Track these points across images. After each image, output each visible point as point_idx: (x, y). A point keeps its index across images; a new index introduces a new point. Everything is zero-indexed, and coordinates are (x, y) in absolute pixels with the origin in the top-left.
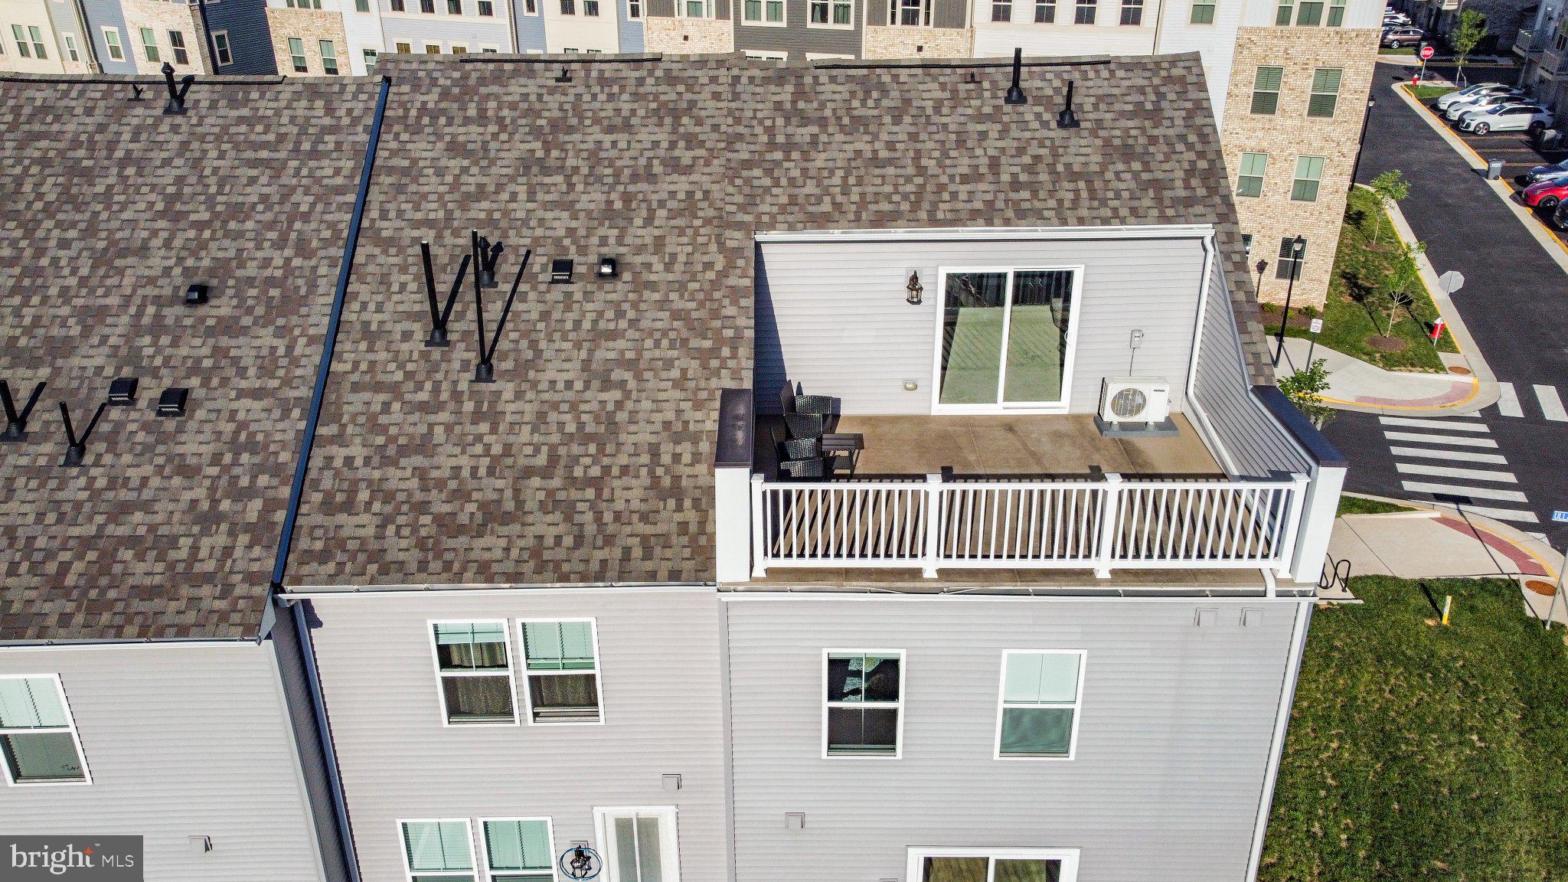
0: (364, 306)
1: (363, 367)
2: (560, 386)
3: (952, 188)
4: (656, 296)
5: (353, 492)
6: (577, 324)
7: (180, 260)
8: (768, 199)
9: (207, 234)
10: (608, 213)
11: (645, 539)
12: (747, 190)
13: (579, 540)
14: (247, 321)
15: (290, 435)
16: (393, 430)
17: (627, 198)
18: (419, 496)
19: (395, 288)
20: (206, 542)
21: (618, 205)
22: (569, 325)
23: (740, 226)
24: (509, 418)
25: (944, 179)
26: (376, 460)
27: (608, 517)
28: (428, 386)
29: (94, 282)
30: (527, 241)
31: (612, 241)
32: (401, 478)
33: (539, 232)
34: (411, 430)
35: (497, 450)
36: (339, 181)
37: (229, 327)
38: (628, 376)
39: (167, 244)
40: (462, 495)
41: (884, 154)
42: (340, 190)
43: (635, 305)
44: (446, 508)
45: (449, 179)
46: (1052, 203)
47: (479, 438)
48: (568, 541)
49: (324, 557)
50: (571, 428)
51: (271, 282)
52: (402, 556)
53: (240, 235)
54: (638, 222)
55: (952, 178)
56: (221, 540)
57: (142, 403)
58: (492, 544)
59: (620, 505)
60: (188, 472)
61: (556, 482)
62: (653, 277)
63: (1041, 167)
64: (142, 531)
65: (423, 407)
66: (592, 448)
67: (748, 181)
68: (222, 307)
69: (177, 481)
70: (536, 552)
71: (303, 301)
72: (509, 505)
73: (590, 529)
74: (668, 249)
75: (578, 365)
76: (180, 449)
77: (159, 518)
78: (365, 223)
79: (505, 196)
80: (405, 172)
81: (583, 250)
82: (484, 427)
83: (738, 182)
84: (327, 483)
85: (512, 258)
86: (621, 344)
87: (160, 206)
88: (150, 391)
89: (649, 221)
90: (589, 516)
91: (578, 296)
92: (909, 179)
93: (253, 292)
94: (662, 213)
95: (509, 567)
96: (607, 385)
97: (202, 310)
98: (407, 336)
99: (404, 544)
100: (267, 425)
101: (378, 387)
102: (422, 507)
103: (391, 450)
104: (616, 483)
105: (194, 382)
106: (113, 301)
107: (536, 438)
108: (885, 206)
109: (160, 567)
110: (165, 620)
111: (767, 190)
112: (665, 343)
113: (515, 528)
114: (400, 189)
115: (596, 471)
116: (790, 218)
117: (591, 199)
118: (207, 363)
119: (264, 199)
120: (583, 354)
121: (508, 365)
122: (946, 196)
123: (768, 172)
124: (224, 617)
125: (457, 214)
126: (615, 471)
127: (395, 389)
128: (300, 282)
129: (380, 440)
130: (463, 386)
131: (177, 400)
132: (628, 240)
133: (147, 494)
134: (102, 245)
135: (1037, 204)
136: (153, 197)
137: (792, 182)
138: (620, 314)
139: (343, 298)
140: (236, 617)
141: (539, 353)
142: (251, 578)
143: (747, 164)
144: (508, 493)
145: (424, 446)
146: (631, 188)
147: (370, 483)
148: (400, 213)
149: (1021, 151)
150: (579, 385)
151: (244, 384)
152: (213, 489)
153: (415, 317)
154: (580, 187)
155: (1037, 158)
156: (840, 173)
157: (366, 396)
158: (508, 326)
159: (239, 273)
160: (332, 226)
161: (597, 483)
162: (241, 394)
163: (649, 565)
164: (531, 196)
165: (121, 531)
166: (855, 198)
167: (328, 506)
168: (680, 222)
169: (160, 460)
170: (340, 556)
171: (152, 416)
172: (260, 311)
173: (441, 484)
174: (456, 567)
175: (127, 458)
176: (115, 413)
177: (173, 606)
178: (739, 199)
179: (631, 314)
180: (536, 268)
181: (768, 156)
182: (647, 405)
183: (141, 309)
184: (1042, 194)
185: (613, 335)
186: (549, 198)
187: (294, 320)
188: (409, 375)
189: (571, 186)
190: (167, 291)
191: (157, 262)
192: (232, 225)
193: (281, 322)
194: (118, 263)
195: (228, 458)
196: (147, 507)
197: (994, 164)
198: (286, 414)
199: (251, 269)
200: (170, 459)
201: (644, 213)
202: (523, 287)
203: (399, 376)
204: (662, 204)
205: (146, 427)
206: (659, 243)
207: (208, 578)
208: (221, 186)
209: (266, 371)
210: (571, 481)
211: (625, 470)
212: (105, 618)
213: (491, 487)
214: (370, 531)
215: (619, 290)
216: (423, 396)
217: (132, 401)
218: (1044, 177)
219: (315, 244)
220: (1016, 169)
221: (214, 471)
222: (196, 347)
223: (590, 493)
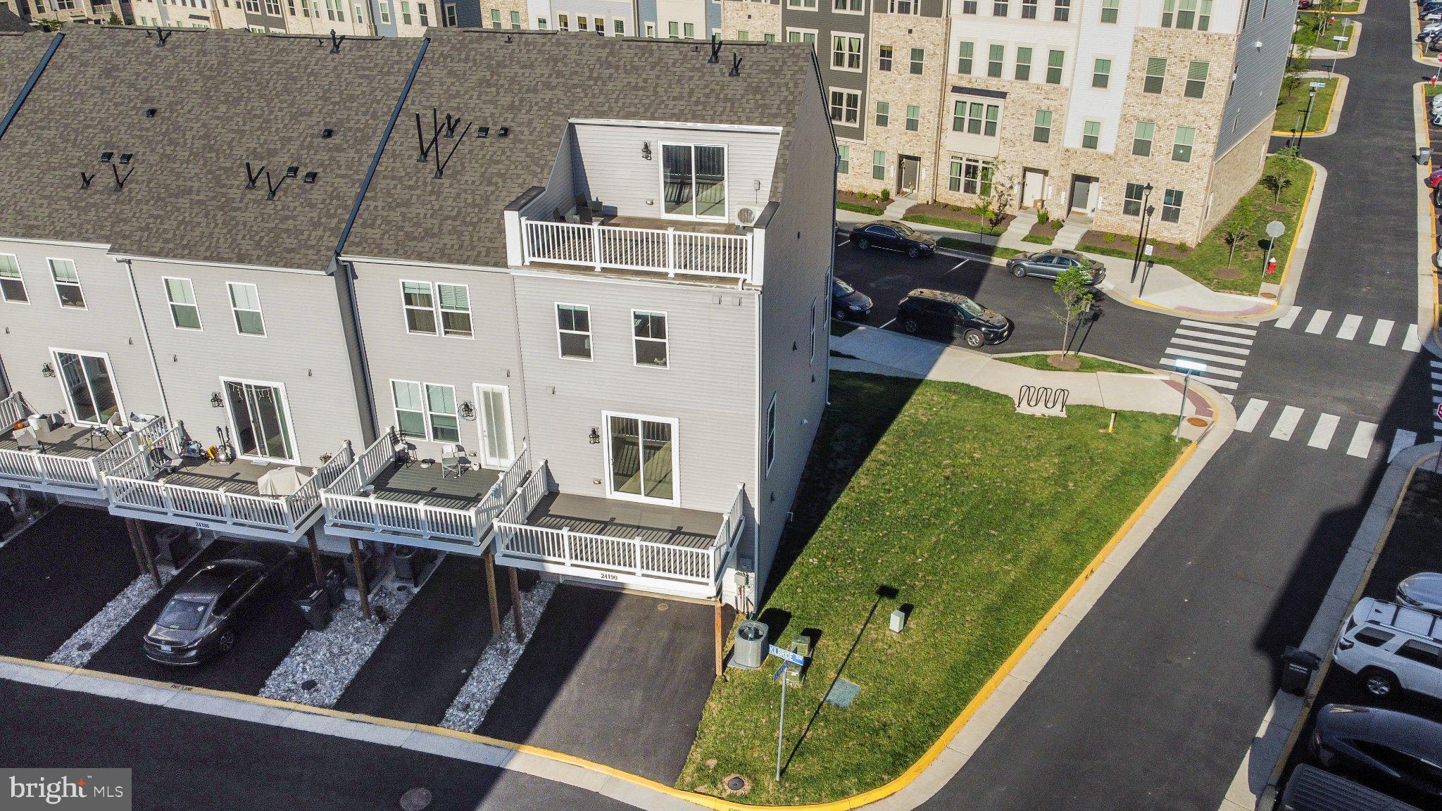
0: (396, 142)
1: (389, 169)
2: (470, 182)
3: (667, 103)
4: (522, 146)
5: (374, 220)
6: (484, 156)
7: (324, 118)
8: (580, 103)
9: (337, 107)
10: (511, 107)
11: (488, 249)
12: (571, 98)
13: (461, 247)
14: (345, 146)
15: (353, 194)
16: (396, 196)
17: (522, 100)
18: (400, 224)
19: (410, 136)
20: (314, 233)
21: (517, 103)
22: (480, 157)
23: (562, 115)
24: (444, 194)
25: (665, 98)
26: (387, 208)
27: (475, 239)
28: (414, 178)
29: (289, 126)
30: (472, 118)
31: (509, 120)
32: (395, 216)
33: (478, 114)
34: (403, 196)
35: (436, 207)
36: (396, 86)
37: (338, 148)
38: (499, 180)
39: (320, 112)
40: (418, 225)
41: (641, 84)
42: (395, 90)
43: (511, 150)
44: (411, 229)
45: (445, 88)
46: (711, 112)
47: (430, 202)
48: (456, 247)
49: (358, 244)
50: (470, 201)
51: (358, 130)
52: (389, 247)
53: (350, 109)
54: (524, 111)
55: (669, 97)
56: (320, 233)
57: (299, 177)
58: (425, 245)
59: (481, 234)
60: (312, 205)
61: (458, 223)
62: (523, 138)
63: (713, 95)
64: (291, 227)
65: (411, 188)
66: (476, 210)
67: (573, 94)
68: (336, 139)
69: (307, 209)
70: (442, 250)
71: (369, 139)
72: (436, 231)
73: (467, 243)
74: (534, 125)
75: (478, 174)
76: (310, 197)
77: (299, 223)
78: (404, 106)
79: (467, 97)
80: (427, 83)
81: (495, 124)
82: (433, 198)
83: (569, 94)
84: (366, 215)
85: (463, 125)
86: (500, 166)
87: (321, 95)
88: (302, 173)
89: (528, 112)
90: (468, 238)
91: (487, 144)
92: (648, 97)
93: (350, 134)
94: (536, 108)
95: (430, 255)
96: (490, 183)
97: (329, 140)
98: (410, 157)
99: (391, 242)
100: (345, 189)
101: (393, 178)
102: (400, 228)
103: (394, 205)
104: (483, 225)
105: (320, 170)
106: (295, 135)
107: (454, 204)
108: (632, 109)
109: (296, 241)
110: (294, 261)
111: (581, 99)
112: (520, 167)
113: (436, 240)
114: (422, 91)
115: (475, 220)
116: (587, 112)
117: (505, 100)
118: (327, 162)
119: (363, 93)
120: (483, 170)
121: (449, 172)
122: (663, 106)
123: (584, 90)
124: (315, 262)
125: (444, 104)
126: (483, 220)
127: (400, 179)
128: (370, 130)
129: (390, 200)
130: (429, 180)
131: (313, 176)
132: (517, 120)
133: (295, 213)
134: (295, 110)
135: (704, 113)
136: (318, 90)
137: (594, 96)
138: (504, 153)
139: (387, 138)
140: (320, 263)
141: (464, 168)
142: (328, 249)
143: (575, 86)
144: (437, 226)
145: (407, 204)
146: (525, 96)
147: (382, 217)
148: (420, 102)
149: (706, 86)
150: (477, 183)
151: (339, 172)
152: (320, 213)
153: (415, 149)
154: (501, 94)
155: (712, 90)
156: (617, 92)
157: (388, 181)
158: (454, 155)
159: (346, 125)
160: (389, 107)
161: (474, 224)
162: (338, 176)
163: (487, 259)
164: (479, 97)
165: (284, 227)
166: (620, 104)
167: (364, 225)
168: (542, 113)
169: (302, 200)
170: (365, 245)
171: (302, 182)
172: (351, 142)
173: (411, 220)
174: (409, 253)
175: (290, 199)
176: (288, 181)
177: (298, 256)
178: (567, 102)
179: (508, 154)
180: (473, 130)
181: (587, 83)
182: (504, 193)
183: (306, 138)
184: (708, 108)
185: (497, 162)
186: (487, 98)
187: (364, 147)
188: (408, 174)
189: (498, 93)
190: (316, 132)
191: (315, 119)
192: (348, 104)
193: (358, 147)
194: (300, 118)
195: (328, 202)
196: (294, 218)
197: (691, 92)
198: (354, 184)
199: (352, 124)
200: (306, 200)
201: (528, 108)
202: (464, 139)
203: (403, 174)
204: (537, 104)
205: (299, 187)
206: (531, 121)
207: (312, 247)
208: (347, 86)
209: (349, 167)
210: (464, 222)
211: (488, 220)
212: (273, 259)
213: (429, 223)
214: (378, 236)
215: (505, 142)
216: (411, 183)
217: (295, 175)
218: (712, 100)
219: (379, 114)
220: (700, 95)
221: (322, 206)
222: (323, 156)
223: (471, 228)
